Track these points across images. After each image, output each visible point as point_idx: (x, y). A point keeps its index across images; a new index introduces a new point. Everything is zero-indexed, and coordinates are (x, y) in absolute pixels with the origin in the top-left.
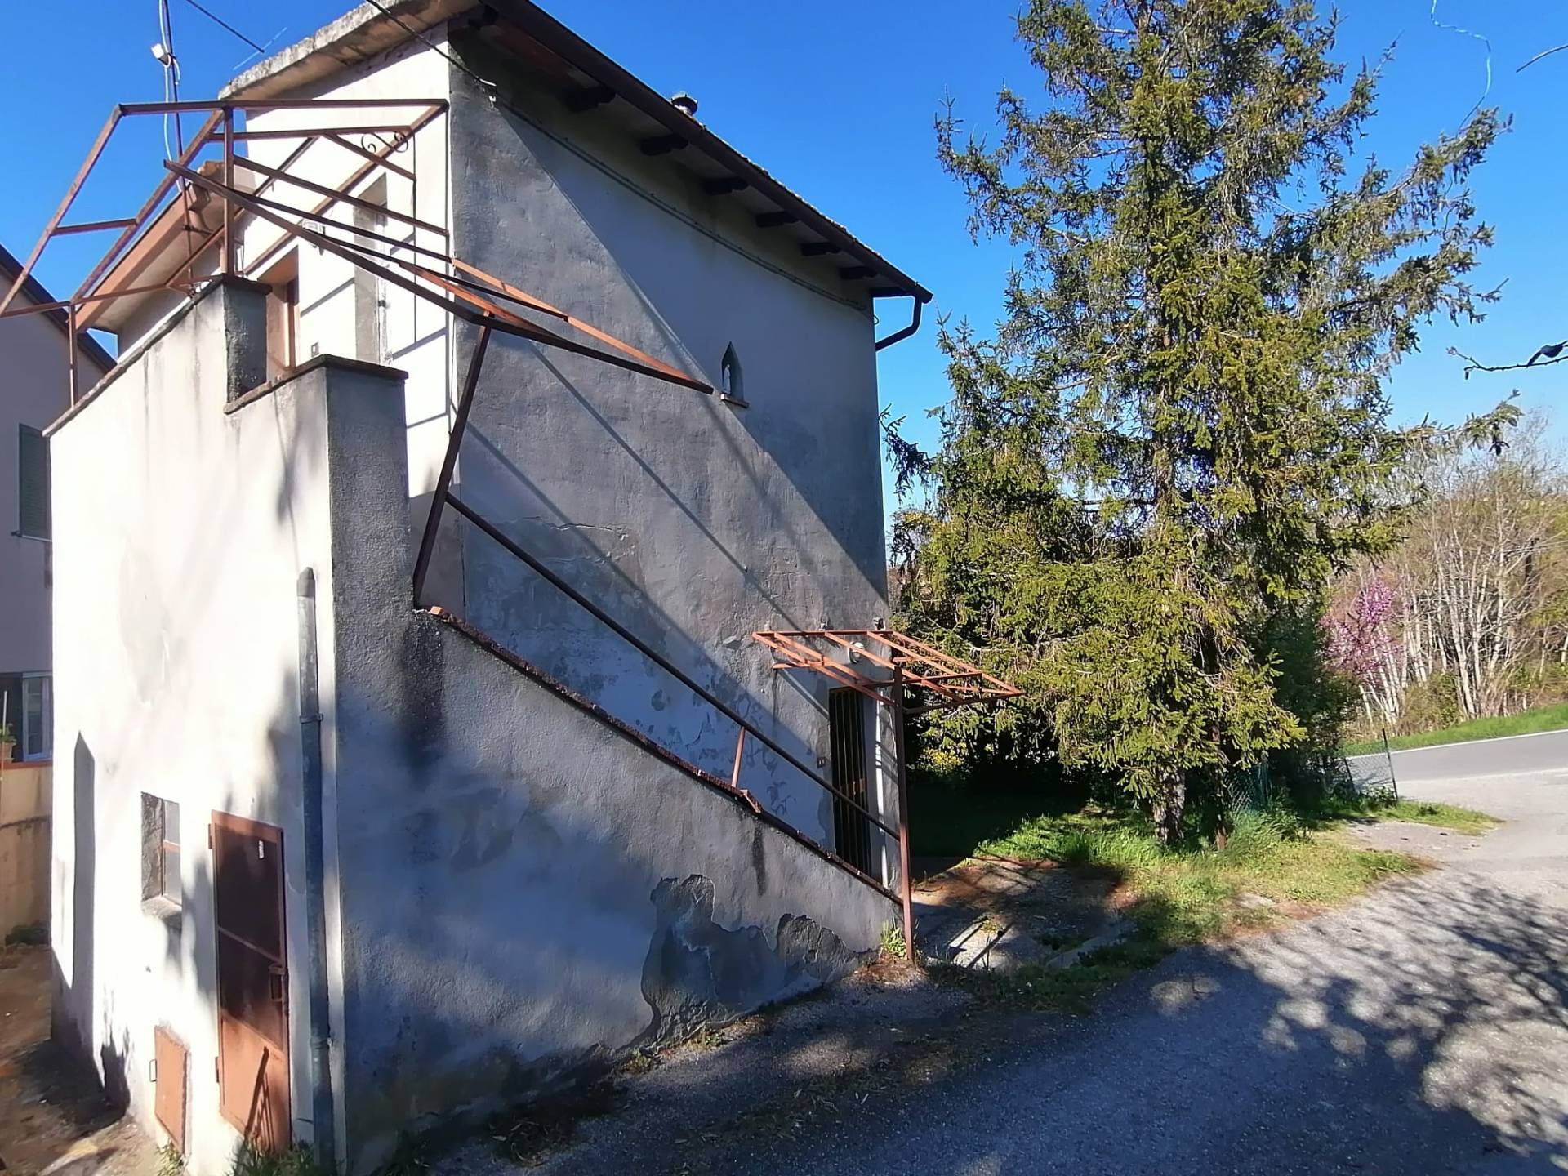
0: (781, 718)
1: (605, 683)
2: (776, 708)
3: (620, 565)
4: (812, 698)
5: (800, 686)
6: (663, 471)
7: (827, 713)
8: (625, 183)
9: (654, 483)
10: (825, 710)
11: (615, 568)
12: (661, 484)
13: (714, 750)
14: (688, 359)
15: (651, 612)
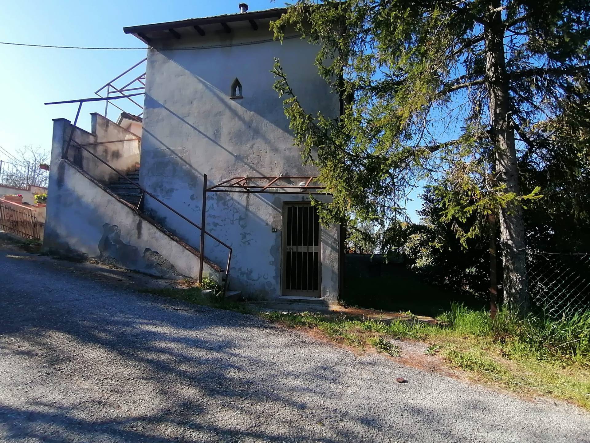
0: (251, 208)
1: (175, 191)
2: (248, 204)
3: (183, 158)
4: (271, 204)
5: (263, 199)
6: (202, 129)
7: (281, 211)
8: (194, 48)
9: (197, 132)
10: (279, 210)
11: (181, 159)
12: (200, 132)
13: (214, 216)
14: (216, 90)
15: (193, 171)
